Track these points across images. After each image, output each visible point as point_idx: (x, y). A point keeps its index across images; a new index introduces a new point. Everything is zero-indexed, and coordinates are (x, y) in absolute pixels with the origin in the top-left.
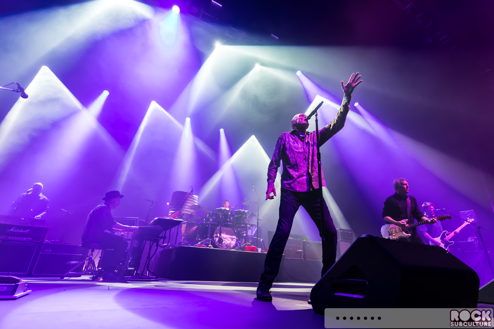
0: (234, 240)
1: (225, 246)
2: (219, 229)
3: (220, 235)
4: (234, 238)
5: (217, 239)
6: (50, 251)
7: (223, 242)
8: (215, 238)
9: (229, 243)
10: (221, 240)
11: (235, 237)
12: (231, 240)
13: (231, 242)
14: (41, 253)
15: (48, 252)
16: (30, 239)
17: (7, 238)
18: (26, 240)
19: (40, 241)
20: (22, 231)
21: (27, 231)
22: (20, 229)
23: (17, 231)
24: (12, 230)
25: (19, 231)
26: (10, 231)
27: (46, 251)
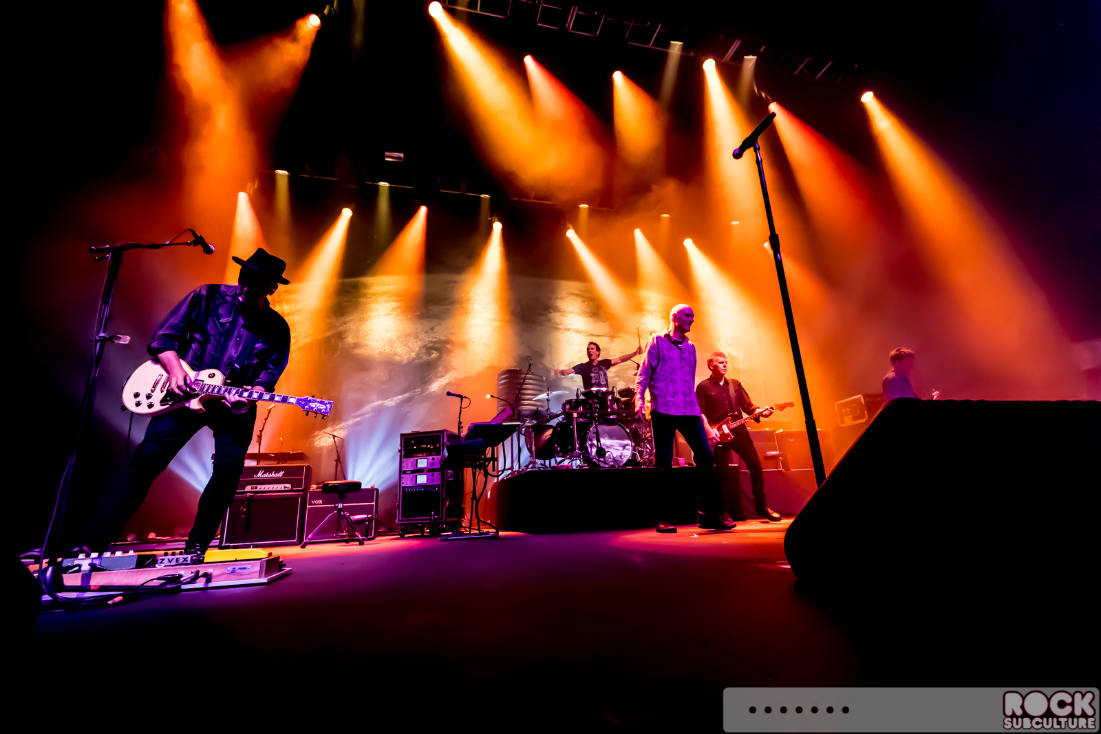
0: (627, 447)
1: (611, 462)
2: (595, 431)
3: (598, 441)
4: (627, 445)
5: (594, 450)
6: (321, 502)
7: (607, 455)
8: (589, 449)
9: (620, 454)
10: (601, 452)
11: (629, 442)
12: (621, 448)
13: (621, 453)
14: (308, 506)
15: (318, 504)
16: (289, 486)
17: (256, 488)
18: (283, 489)
19: (302, 488)
20: (273, 475)
21: (281, 474)
22: (270, 472)
23: (267, 475)
24: (260, 475)
25: (270, 476)
26: (257, 477)
27: (315, 503)
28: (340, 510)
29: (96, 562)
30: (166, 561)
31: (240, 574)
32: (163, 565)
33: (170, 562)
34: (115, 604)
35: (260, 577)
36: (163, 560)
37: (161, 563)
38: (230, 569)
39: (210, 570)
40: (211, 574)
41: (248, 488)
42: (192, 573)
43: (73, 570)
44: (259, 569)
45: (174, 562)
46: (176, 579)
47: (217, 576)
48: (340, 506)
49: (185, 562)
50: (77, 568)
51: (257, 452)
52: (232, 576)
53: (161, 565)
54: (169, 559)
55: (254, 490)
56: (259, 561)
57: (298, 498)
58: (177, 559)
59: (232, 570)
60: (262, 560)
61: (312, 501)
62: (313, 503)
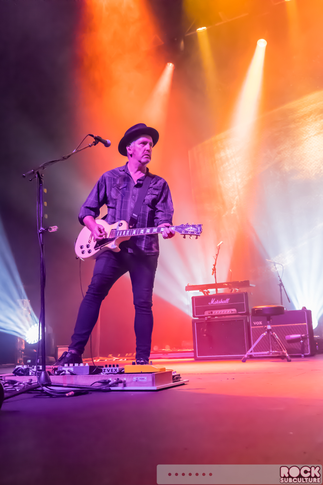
6: (261, 323)
14: (251, 327)
15: (259, 325)
16: (234, 310)
17: (212, 313)
18: (231, 313)
19: (245, 311)
20: (221, 302)
21: (227, 301)
22: (219, 300)
23: (217, 302)
24: (212, 302)
25: (220, 302)
26: (211, 304)
27: (256, 324)
28: (269, 331)
30: (106, 371)
31: (140, 383)
32: (105, 373)
33: (108, 371)
34: (69, 396)
35: (153, 385)
36: (105, 370)
37: (104, 372)
39: (125, 379)
40: (125, 381)
41: (207, 313)
42: (116, 379)
44: (151, 380)
45: (110, 372)
47: (129, 383)
48: (269, 327)
49: (116, 372)
50: (64, 372)
51: (215, 283)
52: (137, 383)
53: (104, 373)
54: (107, 370)
55: (211, 314)
56: (151, 374)
57: (243, 320)
58: (112, 369)
59: (136, 379)
60: (153, 373)
61: (254, 323)
62: (255, 324)
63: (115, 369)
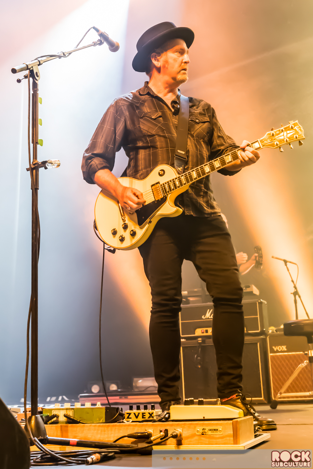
14: (270, 355)
15: (282, 352)
17: (207, 331)
19: (258, 330)
26: (206, 319)
27: (277, 350)
28: (310, 359)
29: (71, 413)
30: (132, 416)
31: (210, 437)
32: (131, 420)
33: (137, 417)
35: (235, 442)
36: (130, 414)
37: (128, 418)
38: (200, 429)
39: (179, 431)
40: (180, 435)
41: (199, 332)
42: (161, 431)
43: (52, 420)
44: (231, 432)
45: (140, 418)
46: (145, 437)
47: (187, 438)
48: (311, 353)
49: (151, 418)
50: (55, 419)
52: (203, 438)
53: (128, 420)
54: (135, 414)
55: (205, 334)
56: (231, 422)
57: (257, 343)
58: (143, 413)
59: (202, 431)
60: (234, 420)
61: (274, 347)
62: (275, 349)
63: (149, 413)
